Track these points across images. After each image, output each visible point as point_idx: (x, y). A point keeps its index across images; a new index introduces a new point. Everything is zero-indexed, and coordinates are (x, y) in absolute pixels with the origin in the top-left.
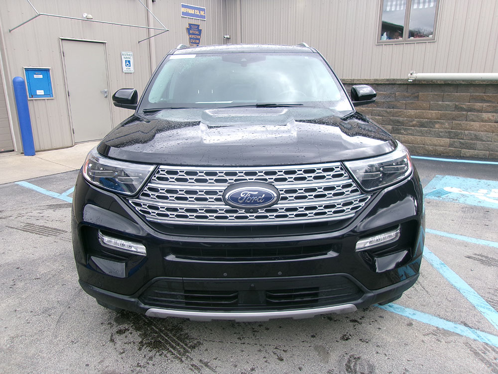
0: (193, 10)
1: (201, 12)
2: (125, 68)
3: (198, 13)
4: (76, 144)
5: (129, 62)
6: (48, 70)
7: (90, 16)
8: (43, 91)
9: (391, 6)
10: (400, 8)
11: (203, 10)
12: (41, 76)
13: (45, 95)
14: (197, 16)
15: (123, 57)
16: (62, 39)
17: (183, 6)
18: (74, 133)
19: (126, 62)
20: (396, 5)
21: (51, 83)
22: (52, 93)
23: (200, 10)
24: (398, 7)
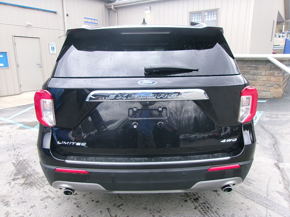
0: (91, 20)
1: (95, 21)
2: (51, 51)
3: (94, 22)
4: (22, 92)
5: (53, 48)
6: (6, 53)
7: (30, 24)
8: (3, 64)
9: (195, 19)
10: (199, 20)
11: (97, 20)
12: (2, 56)
13: (4, 66)
14: (93, 23)
15: (50, 45)
16: (14, 36)
17: (85, 18)
18: (21, 87)
19: (52, 48)
20: (197, 18)
21: (7, 59)
22: (8, 65)
23: (95, 20)
24: (198, 19)
